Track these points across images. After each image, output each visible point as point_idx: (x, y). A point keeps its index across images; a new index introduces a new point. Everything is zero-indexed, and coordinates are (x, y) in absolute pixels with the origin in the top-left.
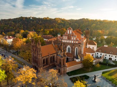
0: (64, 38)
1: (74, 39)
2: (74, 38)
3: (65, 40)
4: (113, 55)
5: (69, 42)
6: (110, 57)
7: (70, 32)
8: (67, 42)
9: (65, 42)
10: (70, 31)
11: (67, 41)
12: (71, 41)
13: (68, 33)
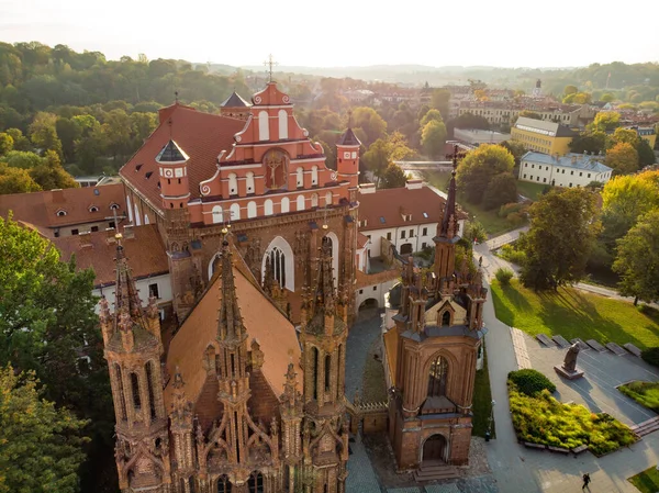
0: (233, 184)
1: (307, 177)
2: (306, 168)
3: (241, 197)
4: (415, 228)
5: (277, 207)
6: (403, 242)
7: (273, 125)
8: (260, 210)
9: (244, 220)
10: (273, 114)
11: (260, 203)
12: (293, 198)
13: (264, 135)
